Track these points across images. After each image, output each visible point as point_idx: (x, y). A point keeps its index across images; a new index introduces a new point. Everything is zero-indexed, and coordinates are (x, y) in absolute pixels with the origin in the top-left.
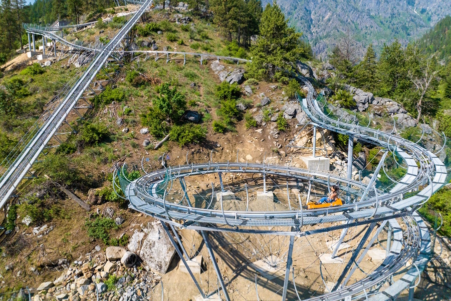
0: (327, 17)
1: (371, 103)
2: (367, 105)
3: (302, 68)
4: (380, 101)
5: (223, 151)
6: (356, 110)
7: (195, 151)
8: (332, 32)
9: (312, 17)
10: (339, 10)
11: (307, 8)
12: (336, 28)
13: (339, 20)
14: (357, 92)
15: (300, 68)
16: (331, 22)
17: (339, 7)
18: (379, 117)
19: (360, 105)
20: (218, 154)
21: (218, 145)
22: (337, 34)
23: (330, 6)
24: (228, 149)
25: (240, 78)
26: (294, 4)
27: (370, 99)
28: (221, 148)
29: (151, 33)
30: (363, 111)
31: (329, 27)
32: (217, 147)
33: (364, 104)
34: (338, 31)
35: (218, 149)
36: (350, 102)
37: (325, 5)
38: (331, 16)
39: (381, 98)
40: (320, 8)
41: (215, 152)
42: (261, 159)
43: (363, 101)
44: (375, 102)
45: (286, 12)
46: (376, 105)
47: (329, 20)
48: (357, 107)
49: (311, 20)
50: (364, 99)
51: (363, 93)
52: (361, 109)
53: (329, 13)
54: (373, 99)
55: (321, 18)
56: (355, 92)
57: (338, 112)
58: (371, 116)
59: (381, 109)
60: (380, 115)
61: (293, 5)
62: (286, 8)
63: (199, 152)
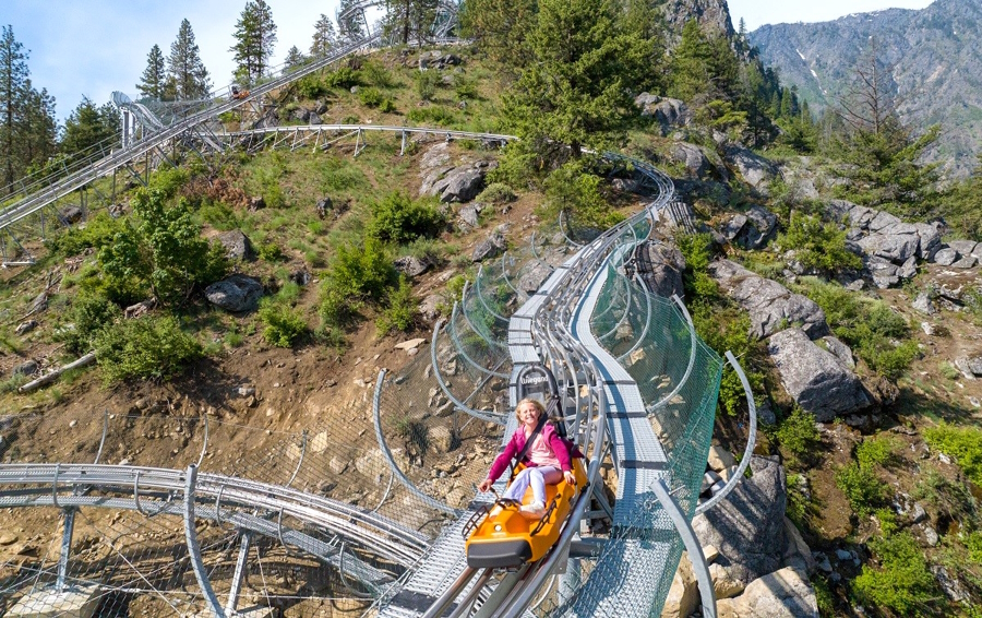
0: (934, 77)
1: (931, 260)
2: (908, 268)
3: (748, 166)
4: (964, 251)
5: (257, 411)
6: (862, 282)
7: (145, 406)
8: (949, 109)
9: (897, 79)
10: (965, 57)
11: (883, 59)
12: (958, 99)
13: (967, 80)
14: (873, 225)
15: (741, 167)
16: (944, 87)
17: (964, 51)
18: (957, 308)
19: (880, 266)
20: (230, 420)
21: (243, 391)
22: (963, 112)
23: (940, 52)
24: (272, 404)
25: (468, 185)
26: (849, 54)
27: (924, 245)
28: (251, 400)
29: (334, 91)
30: (891, 286)
31: (941, 98)
32: (236, 396)
33: (898, 262)
34: (965, 106)
35: (234, 403)
36: (835, 256)
37: (928, 49)
38: (945, 73)
39: (972, 243)
40: (915, 56)
41: (222, 411)
42: (351, 456)
43: (896, 254)
44: (944, 257)
45: (831, 72)
46: (947, 267)
47: (940, 82)
48: (869, 272)
49: (895, 86)
50: (900, 246)
51: (900, 226)
52: (882, 281)
53: (940, 67)
54: (937, 245)
55: (918, 79)
56: (868, 222)
57: (745, 284)
58: (921, 303)
59: (963, 280)
60: (959, 302)
61: (846, 56)
62: (830, 62)
63: (162, 409)
